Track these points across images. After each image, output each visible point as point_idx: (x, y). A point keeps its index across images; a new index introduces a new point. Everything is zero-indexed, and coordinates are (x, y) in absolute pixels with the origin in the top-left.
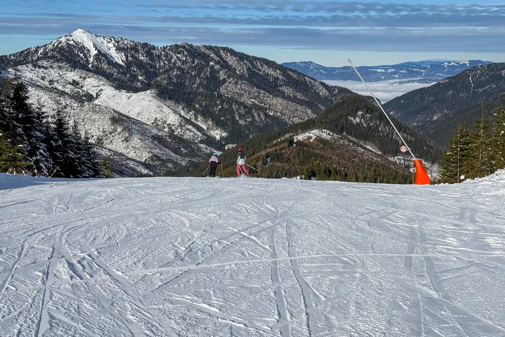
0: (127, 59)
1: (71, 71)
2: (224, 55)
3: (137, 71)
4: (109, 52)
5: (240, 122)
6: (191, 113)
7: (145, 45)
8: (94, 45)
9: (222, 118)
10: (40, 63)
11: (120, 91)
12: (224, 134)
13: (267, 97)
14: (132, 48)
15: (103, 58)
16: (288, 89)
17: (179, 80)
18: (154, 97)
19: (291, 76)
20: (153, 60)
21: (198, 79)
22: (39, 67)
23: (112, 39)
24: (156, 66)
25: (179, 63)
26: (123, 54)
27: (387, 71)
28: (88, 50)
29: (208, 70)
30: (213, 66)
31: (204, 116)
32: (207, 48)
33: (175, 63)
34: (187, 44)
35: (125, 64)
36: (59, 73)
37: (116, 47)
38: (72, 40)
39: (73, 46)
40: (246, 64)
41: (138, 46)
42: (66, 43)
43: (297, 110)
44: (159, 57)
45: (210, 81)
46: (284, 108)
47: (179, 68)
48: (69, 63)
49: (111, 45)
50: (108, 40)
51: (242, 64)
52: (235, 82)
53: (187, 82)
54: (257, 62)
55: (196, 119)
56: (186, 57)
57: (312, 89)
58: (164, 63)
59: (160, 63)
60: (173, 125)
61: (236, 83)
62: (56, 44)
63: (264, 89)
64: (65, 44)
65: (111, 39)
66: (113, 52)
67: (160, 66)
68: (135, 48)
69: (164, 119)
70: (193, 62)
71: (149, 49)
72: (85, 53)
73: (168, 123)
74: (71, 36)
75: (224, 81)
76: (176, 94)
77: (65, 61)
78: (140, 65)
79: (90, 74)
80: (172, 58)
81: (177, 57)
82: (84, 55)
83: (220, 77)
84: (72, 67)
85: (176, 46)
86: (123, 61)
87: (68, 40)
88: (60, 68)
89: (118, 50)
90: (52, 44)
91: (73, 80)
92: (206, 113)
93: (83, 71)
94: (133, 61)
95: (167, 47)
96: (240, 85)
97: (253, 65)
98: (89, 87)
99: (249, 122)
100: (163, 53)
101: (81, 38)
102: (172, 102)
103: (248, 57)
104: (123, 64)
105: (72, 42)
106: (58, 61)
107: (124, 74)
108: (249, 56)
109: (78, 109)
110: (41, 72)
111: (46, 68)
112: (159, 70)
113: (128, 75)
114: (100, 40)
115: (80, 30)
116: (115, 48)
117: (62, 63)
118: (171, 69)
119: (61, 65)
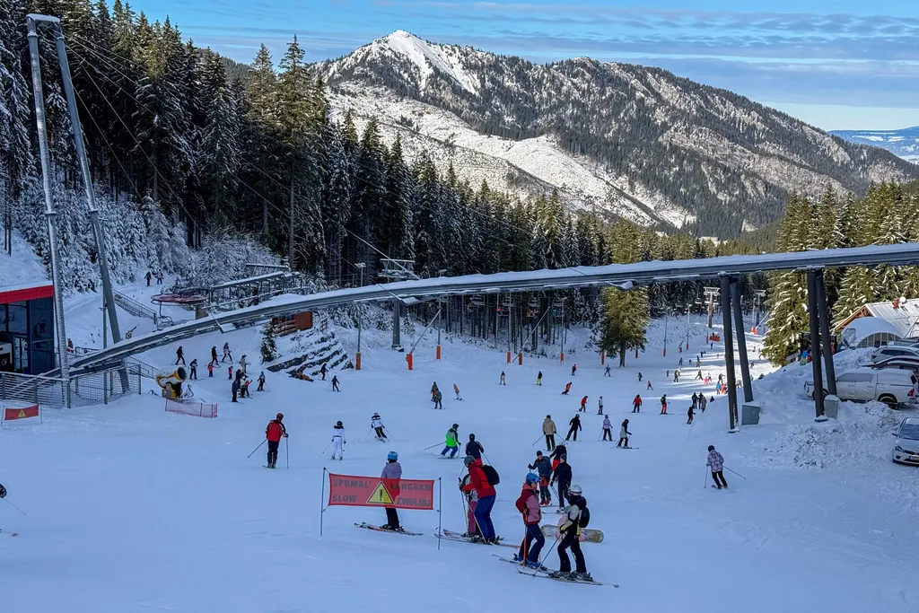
0: (483, 86)
1: (397, 101)
2: (654, 83)
3: (501, 107)
4: (450, 72)
5: (720, 197)
6: (621, 179)
7: (514, 61)
8: (427, 59)
9: (682, 190)
10: (343, 85)
11: (490, 137)
12: (691, 219)
13: (749, 158)
14: (491, 66)
15: (443, 81)
16: (774, 147)
17: (578, 124)
18: (554, 147)
19: (779, 125)
20: (528, 88)
21: (613, 123)
22: (343, 93)
23: (456, 48)
24: (534, 100)
25: (577, 94)
26: (475, 76)
27: (887, 139)
28: (417, 67)
29: (632, 107)
30: (642, 100)
31: (647, 183)
32: (624, 69)
33: (568, 95)
34: (590, 60)
35: (481, 94)
36: (376, 105)
37: (463, 63)
38: (389, 49)
39: (392, 59)
40: (695, 100)
41: (501, 62)
42: (380, 54)
43: (809, 183)
44: (539, 82)
45: (638, 126)
46: (784, 179)
47: (576, 103)
48: (392, 88)
49: (454, 60)
50: (450, 51)
51: (688, 98)
52: (686, 130)
53: (592, 128)
54: (713, 97)
55: (632, 188)
56: (589, 83)
57: (818, 149)
58: (549, 94)
59: (541, 93)
60: (596, 198)
61: (688, 131)
62: (360, 57)
63: (742, 144)
64: (378, 56)
65: (453, 50)
66: (458, 73)
67: (541, 98)
68: (496, 66)
69: (579, 186)
70: (603, 93)
71: (521, 69)
72: (412, 73)
73: (586, 195)
74: (386, 42)
75: (665, 127)
76: (592, 144)
77: (385, 84)
78: (506, 96)
79: (430, 108)
80: (562, 85)
81: (573, 83)
82: (411, 75)
83: (656, 120)
84: (397, 93)
85: (570, 63)
86: (475, 88)
87: (382, 49)
88: (377, 95)
89: (467, 68)
90: (354, 55)
91: (402, 117)
92: (651, 180)
93: (416, 102)
94: (493, 89)
95: (553, 64)
96: (697, 134)
97: (707, 101)
98: (431, 129)
99: (737, 196)
100: (546, 75)
101: (403, 47)
102: (585, 159)
103: (697, 86)
104: (477, 94)
105: (388, 53)
106: (373, 83)
107: (481, 111)
108: (699, 85)
109: (446, 158)
110: (347, 101)
111: (354, 95)
112: (540, 107)
113: (488, 113)
114: (435, 49)
115: (400, 32)
116: (461, 65)
117: (380, 87)
118: (561, 104)
119: (378, 90)
